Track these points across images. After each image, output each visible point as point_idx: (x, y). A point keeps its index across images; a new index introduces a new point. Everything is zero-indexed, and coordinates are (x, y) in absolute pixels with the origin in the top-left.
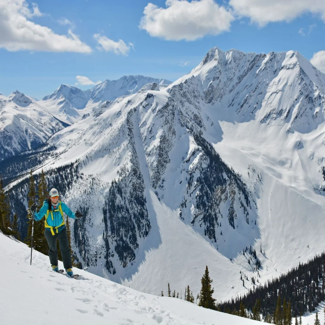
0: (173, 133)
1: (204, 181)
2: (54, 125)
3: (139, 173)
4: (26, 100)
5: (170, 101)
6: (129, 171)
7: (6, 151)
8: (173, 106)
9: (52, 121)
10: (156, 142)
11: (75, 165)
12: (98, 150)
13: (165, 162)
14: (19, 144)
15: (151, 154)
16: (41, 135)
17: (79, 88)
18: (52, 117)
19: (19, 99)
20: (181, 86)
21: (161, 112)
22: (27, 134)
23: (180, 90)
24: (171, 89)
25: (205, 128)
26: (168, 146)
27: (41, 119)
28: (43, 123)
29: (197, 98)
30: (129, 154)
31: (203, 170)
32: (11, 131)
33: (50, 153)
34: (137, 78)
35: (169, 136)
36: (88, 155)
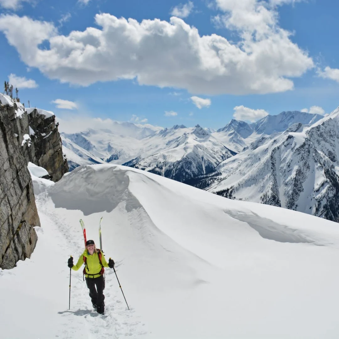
0: (307, 167)
1: (329, 207)
2: (224, 153)
3: (277, 199)
4: (204, 133)
5: (307, 141)
6: (270, 197)
7: (187, 173)
8: (309, 145)
9: (222, 150)
10: (293, 175)
11: (230, 191)
12: (248, 180)
13: (299, 190)
14: (197, 168)
15: (288, 184)
16: (213, 161)
17: (246, 122)
18: (223, 146)
19: (199, 132)
20: (318, 128)
21: (299, 150)
22: (203, 160)
23: (317, 131)
24: (309, 131)
25: (338, 162)
26: (303, 178)
27: (214, 148)
28: (216, 151)
29: (332, 137)
30: (271, 184)
31: (329, 198)
32: (191, 158)
33: (216, 178)
34: (294, 114)
35: (304, 170)
36: (240, 183)
